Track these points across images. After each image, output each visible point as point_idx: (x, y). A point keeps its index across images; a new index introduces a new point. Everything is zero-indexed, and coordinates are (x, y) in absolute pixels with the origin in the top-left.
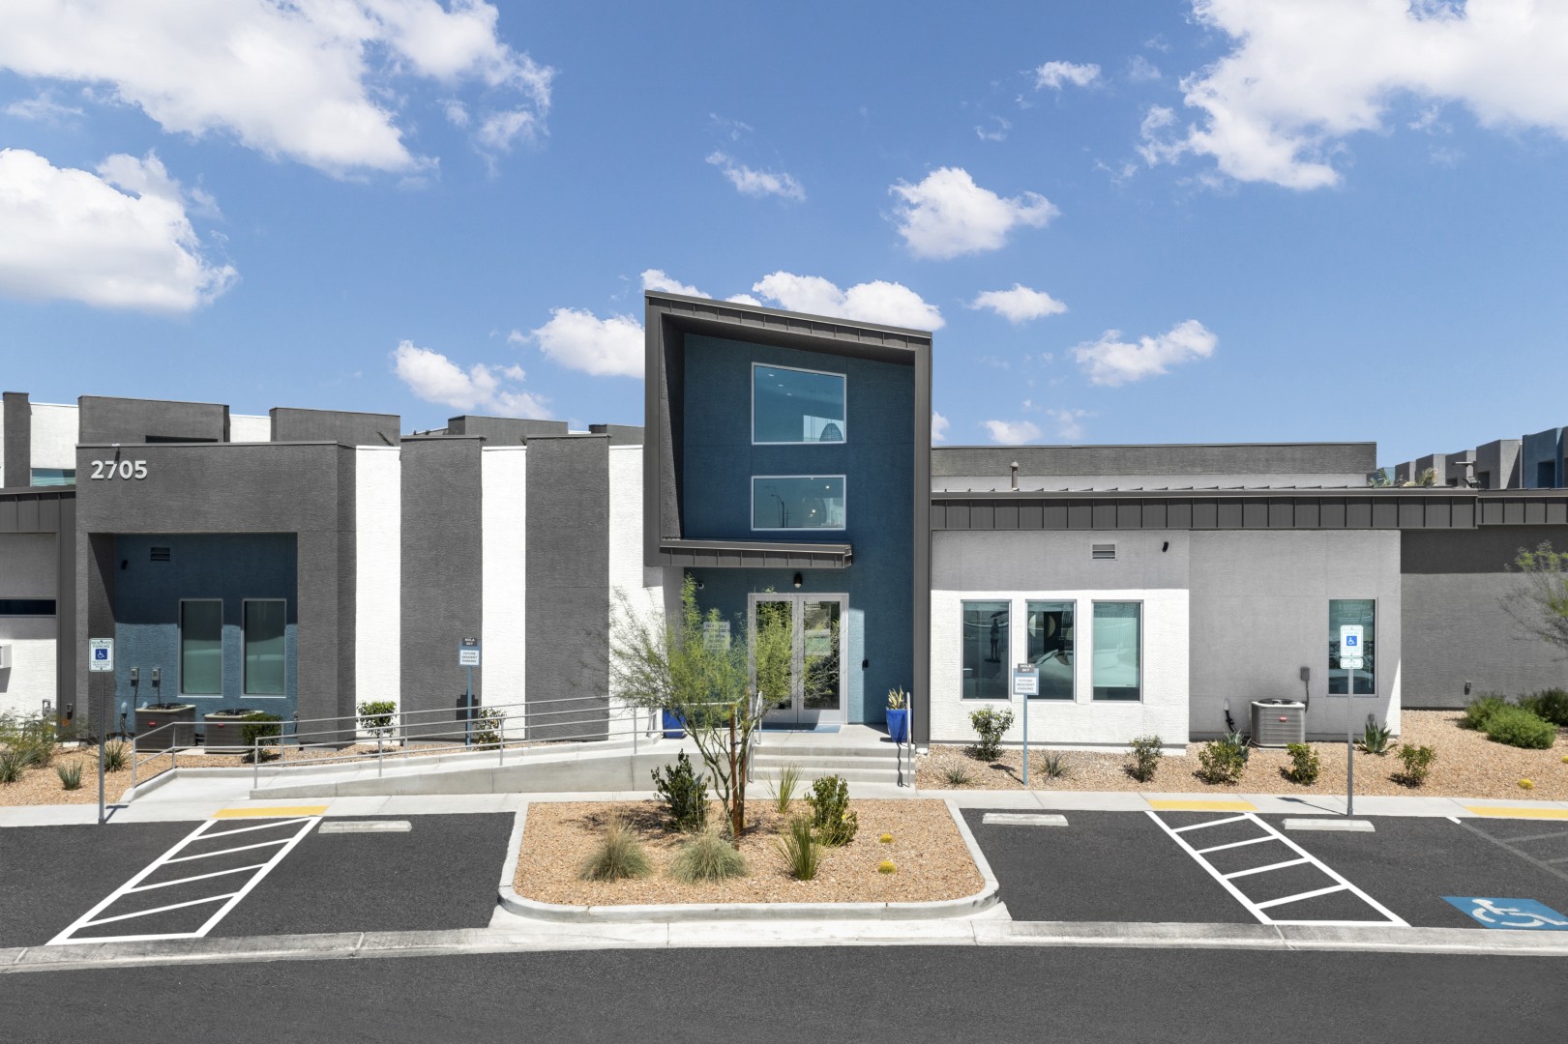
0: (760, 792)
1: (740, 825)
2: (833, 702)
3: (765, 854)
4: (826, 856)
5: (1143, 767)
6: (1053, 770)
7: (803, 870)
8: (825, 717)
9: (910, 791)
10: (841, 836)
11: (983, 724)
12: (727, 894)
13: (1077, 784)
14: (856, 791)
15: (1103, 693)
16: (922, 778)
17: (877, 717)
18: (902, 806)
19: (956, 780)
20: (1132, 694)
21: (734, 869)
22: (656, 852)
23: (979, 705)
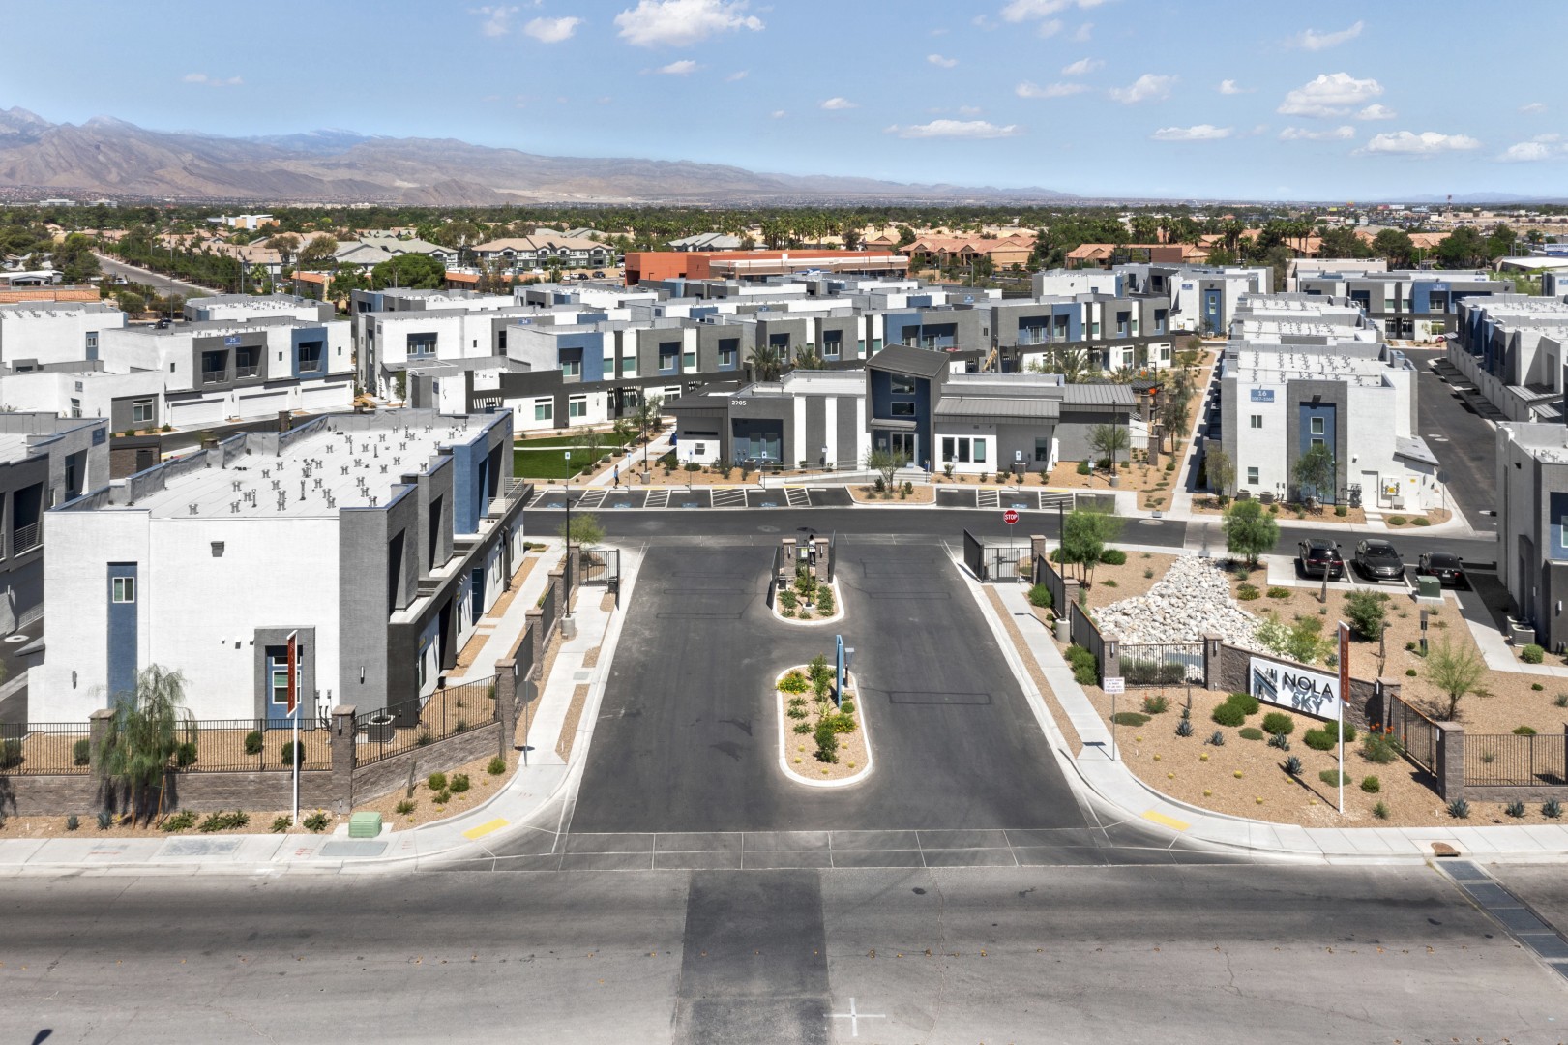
0: (895, 483)
1: (892, 490)
2: (912, 459)
3: (897, 495)
4: (907, 496)
5: (983, 479)
6: (962, 479)
7: (903, 498)
8: (909, 464)
9: (928, 484)
10: (910, 493)
11: (947, 468)
12: (891, 501)
13: (968, 483)
14: (914, 484)
15: (976, 461)
16: (931, 481)
17: (922, 465)
18: (925, 487)
19: (939, 481)
20: (983, 461)
21: (892, 498)
22: (878, 495)
23: (946, 463)
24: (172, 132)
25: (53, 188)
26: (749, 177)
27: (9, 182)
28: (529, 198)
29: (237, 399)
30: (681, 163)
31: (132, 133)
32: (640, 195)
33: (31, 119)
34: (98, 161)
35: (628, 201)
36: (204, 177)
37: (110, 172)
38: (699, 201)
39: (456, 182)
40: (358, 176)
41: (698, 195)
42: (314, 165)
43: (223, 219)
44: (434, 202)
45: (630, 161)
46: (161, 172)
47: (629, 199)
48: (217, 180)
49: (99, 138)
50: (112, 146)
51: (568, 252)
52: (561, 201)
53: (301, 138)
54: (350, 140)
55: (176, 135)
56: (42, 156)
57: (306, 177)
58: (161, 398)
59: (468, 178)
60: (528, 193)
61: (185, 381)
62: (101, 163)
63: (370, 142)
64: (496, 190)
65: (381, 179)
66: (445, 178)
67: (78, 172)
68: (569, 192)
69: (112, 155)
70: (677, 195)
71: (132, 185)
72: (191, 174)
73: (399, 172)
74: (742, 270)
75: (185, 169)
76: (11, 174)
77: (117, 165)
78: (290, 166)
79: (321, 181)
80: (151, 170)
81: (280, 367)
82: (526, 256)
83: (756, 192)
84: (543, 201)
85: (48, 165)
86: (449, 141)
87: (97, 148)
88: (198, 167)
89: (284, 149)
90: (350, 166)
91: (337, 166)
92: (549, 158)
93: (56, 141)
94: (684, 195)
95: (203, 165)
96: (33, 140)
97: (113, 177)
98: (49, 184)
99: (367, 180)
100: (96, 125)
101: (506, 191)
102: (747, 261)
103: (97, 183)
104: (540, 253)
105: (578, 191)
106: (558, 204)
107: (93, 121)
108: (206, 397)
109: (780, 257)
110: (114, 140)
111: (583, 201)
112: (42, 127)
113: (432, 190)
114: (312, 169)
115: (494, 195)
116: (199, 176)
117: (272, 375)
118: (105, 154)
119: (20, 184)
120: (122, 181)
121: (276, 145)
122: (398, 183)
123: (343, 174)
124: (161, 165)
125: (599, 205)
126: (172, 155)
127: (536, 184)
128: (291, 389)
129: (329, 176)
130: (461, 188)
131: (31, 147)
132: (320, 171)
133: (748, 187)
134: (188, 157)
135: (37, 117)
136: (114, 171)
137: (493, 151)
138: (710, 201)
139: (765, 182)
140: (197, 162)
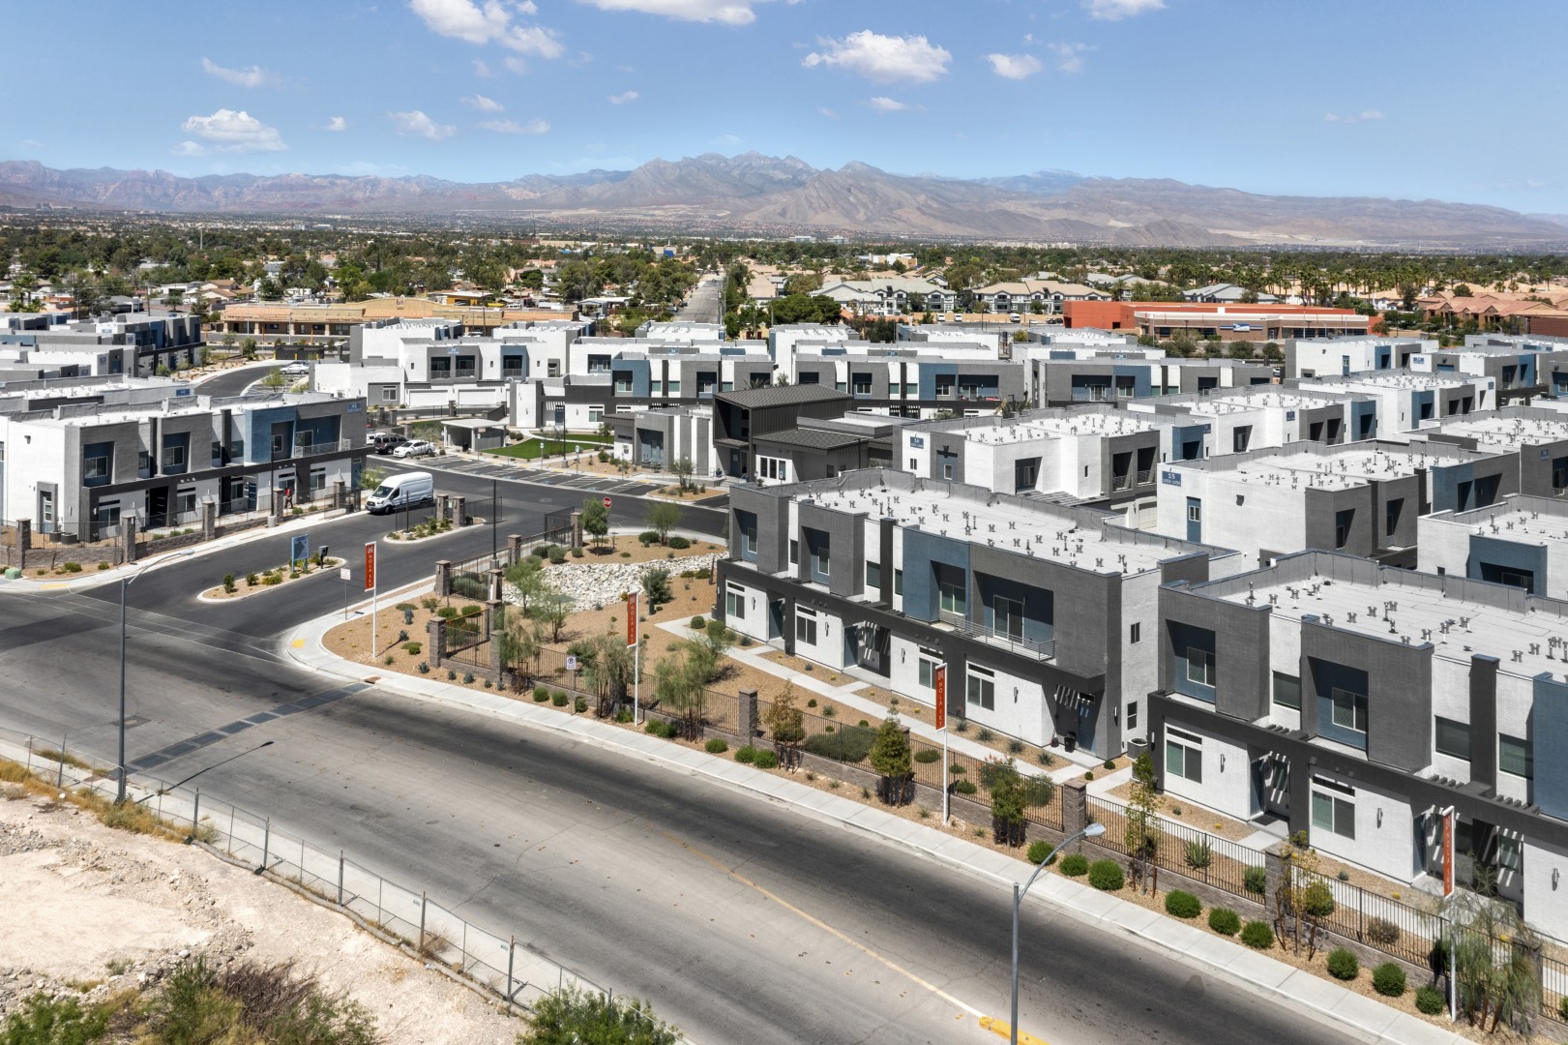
24: (914, 175)
25: (814, 226)
26: (1515, 218)
27: (780, 219)
28: (1245, 240)
29: (456, 391)
30: (1428, 203)
31: (878, 177)
32: (1373, 238)
33: (800, 166)
34: (849, 201)
35: (1357, 244)
36: (935, 216)
37: (859, 212)
38: (1445, 245)
39: (1168, 223)
40: (1073, 216)
41: (1447, 238)
42: (1034, 206)
43: (869, 257)
44: (1144, 242)
45: (1365, 200)
46: (899, 212)
47: (1360, 242)
48: (947, 220)
49: (850, 181)
50: (860, 188)
51: (1062, 297)
52: (1281, 243)
53: (1024, 179)
54: (1069, 181)
55: (916, 178)
56: (807, 199)
57: (1024, 216)
58: (402, 386)
59: (1185, 218)
60: (1245, 235)
61: (421, 374)
62: (852, 204)
63: (1089, 183)
64: (1211, 231)
65: (1095, 219)
66: (1159, 218)
67: (833, 211)
68: (1290, 234)
69: (860, 196)
70: (1419, 238)
71: (875, 223)
72: (924, 213)
73: (1113, 213)
74: (1157, 321)
75: (919, 209)
76: (783, 214)
77: (865, 206)
78: (1010, 206)
79: (1038, 221)
80: (891, 210)
81: (492, 371)
82: (1020, 300)
83: (1521, 236)
84: (1260, 243)
85: (811, 205)
86: (1165, 181)
87: (849, 190)
88: (930, 207)
89: (1011, 188)
90: (1067, 206)
91: (1056, 205)
92: (1272, 198)
93: (817, 185)
94: (1429, 238)
95: (935, 205)
96: (802, 184)
97: (861, 216)
98: (812, 222)
99: (1081, 219)
100: (849, 171)
101: (1220, 232)
102: (1201, 314)
103: (847, 221)
104: (1033, 297)
105: (1301, 233)
106: (1276, 245)
107: (847, 167)
108: (434, 388)
109: (1215, 310)
110: (863, 184)
111: (1305, 244)
112: (807, 171)
113: (1143, 230)
114: (1030, 209)
115: (1207, 236)
116: (929, 215)
117: (485, 377)
118: (855, 196)
119: (789, 222)
120: (868, 220)
121: (1002, 186)
122: (1112, 223)
123: (1059, 214)
124: (900, 206)
125: (1323, 248)
126: (908, 196)
127: (1255, 223)
128: (498, 388)
129: (1046, 216)
130: (1173, 228)
131: (799, 191)
132: (1038, 210)
133: (1513, 230)
134: (922, 198)
135: (806, 165)
136: (862, 210)
137: (1212, 191)
138: (1459, 245)
139: (1536, 225)
140: (930, 202)
